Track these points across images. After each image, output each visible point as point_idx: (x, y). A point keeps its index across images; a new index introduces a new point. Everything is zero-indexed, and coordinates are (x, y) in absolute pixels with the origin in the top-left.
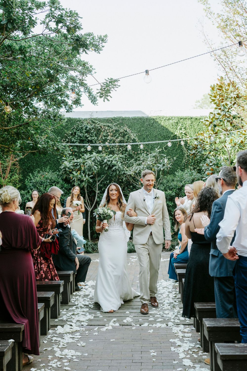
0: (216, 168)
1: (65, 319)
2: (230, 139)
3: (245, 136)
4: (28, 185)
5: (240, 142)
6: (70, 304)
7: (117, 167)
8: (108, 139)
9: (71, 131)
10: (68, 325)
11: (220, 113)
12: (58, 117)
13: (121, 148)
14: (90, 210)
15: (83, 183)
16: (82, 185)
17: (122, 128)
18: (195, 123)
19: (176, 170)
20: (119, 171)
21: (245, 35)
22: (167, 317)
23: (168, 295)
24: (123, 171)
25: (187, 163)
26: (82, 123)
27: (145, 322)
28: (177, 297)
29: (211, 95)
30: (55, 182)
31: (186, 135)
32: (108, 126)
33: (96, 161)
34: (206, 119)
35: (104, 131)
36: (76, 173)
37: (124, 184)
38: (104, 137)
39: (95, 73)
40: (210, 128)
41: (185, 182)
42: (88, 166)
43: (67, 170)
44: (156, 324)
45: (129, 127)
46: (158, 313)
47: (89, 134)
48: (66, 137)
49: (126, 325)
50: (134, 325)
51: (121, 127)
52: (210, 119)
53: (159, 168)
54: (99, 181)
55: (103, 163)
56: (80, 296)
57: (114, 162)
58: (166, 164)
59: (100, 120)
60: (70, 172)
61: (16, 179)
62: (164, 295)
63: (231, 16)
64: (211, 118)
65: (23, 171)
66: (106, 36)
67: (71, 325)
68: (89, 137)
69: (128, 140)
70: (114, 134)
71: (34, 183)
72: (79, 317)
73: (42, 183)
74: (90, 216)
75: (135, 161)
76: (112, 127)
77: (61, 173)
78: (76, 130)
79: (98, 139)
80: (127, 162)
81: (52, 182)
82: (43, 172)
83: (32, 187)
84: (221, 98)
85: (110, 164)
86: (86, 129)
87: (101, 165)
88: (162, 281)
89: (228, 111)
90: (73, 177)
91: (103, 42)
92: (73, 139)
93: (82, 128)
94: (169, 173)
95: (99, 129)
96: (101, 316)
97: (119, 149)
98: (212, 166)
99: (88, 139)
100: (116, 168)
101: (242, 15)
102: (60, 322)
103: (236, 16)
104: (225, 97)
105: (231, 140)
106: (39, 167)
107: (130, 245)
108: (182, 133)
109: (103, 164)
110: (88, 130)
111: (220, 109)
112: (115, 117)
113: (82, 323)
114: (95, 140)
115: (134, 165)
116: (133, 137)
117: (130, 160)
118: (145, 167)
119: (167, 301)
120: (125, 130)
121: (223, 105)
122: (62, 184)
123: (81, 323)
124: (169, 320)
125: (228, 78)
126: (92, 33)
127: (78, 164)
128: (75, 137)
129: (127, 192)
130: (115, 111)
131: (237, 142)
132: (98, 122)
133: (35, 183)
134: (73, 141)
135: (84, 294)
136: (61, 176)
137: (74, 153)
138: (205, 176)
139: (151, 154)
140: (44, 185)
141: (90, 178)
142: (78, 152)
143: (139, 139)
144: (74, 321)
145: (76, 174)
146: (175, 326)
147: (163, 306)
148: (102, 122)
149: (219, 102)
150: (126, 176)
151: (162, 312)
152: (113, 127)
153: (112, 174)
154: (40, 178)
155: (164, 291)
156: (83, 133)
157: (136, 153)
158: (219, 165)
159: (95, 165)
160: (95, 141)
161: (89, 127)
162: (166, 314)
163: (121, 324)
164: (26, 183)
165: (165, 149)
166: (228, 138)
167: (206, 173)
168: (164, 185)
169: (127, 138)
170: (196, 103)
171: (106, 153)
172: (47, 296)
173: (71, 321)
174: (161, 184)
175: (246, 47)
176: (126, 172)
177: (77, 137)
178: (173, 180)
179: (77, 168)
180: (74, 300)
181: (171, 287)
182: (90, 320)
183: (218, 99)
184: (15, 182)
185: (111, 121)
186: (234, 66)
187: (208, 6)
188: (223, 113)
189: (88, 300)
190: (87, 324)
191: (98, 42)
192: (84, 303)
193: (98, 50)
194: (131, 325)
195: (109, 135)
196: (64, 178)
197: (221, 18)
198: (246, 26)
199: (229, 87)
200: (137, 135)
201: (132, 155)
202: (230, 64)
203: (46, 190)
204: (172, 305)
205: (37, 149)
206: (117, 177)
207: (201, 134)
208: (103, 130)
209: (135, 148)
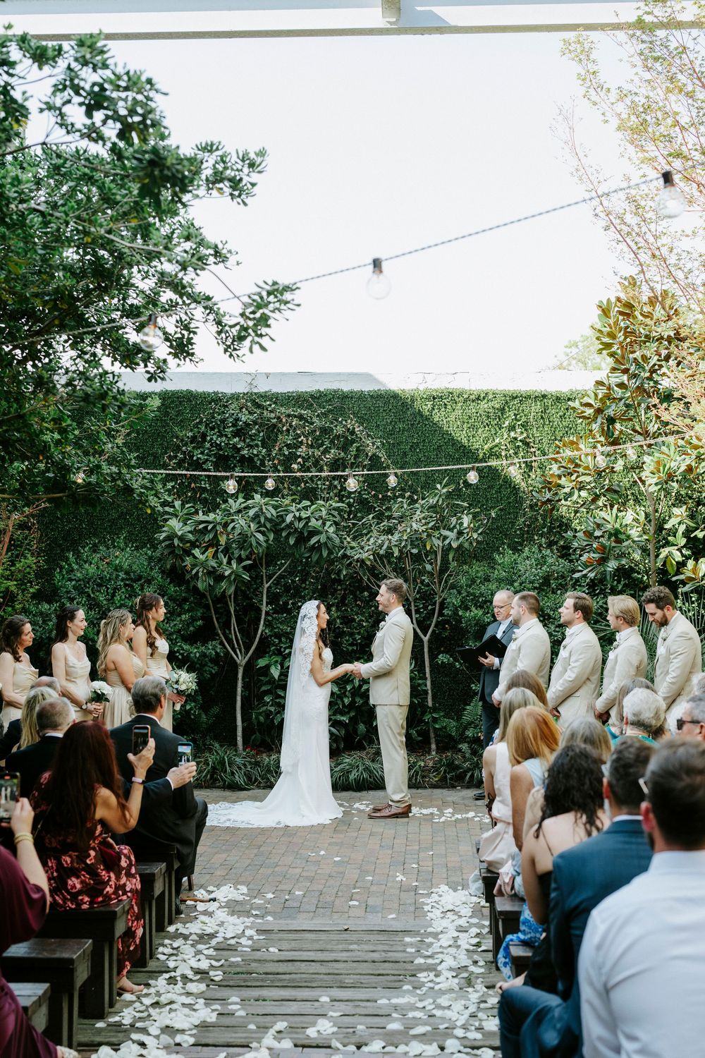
0: (613, 544)
1: (127, 1021)
2: (655, 460)
3: (699, 452)
4: (61, 587)
5: (683, 468)
6: (152, 965)
7: (323, 538)
8: (298, 454)
9: (191, 430)
10: (134, 1042)
11: (626, 382)
12: (115, 398)
13: (336, 483)
14: (244, 662)
15: (224, 584)
16: (220, 589)
17: (341, 422)
18: (553, 412)
19: (498, 548)
20: (328, 549)
21: (697, 156)
22: (443, 1018)
23: (456, 939)
24: (342, 548)
25: (529, 526)
26: (224, 405)
27: (373, 1037)
28: (483, 948)
29: (600, 331)
30: (140, 578)
31: (527, 444)
32: (301, 417)
33: (262, 520)
34: (586, 400)
35: (288, 431)
36: (203, 553)
37: (344, 587)
38: (288, 448)
39: (238, 264)
40: (595, 427)
41: (521, 584)
42: (240, 534)
43: (176, 545)
44: (407, 1045)
45: (361, 420)
46: (417, 1005)
47: (244, 441)
48: (178, 448)
49: (314, 1045)
50: (340, 1046)
51: (337, 420)
52: (596, 399)
53: (447, 542)
54: (269, 577)
55: (284, 525)
56: (186, 937)
57: (313, 523)
58: (468, 530)
59: (277, 399)
60: (184, 550)
61: (28, 570)
62: (445, 940)
63: (657, 97)
64: (600, 396)
65: (49, 545)
66: (261, 153)
67: (143, 1045)
68: (242, 448)
69: (356, 457)
70: (318, 440)
71: (80, 580)
72: (173, 1014)
73: (101, 582)
74: (243, 679)
75: (379, 519)
76: (311, 418)
77: (158, 554)
78: (206, 427)
79: (269, 455)
80: (353, 524)
81: (131, 579)
82: (108, 548)
83: (74, 593)
84: (628, 340)
85: (304, 526)
86: (234, 425)
87: (277, 532)
88: (444, 888)
89: (650, 378)
90: (194, 566)
91: (254, 171)
92: (198, 455)
93: (223, 421)
94: (475, 557)
95: (274, 426)
96: (242, 1013)
97: (331, 484)
98: (601, 540)
99: (242, 453)
100: (319, 541)
101: (690, 95)
102: (110, 1031)
103: (672, 98)
104: (640, 337)
105: (658, 463)
106: (95, 535)
107: (358, 766)
108: (516, 439)
109: (283, 529)
110: (242, 429)
111: (626, 371)
112: (322, 390)
113: (178, 1039)
114: (260, 457)
115: (375, 533)
116: (371, 450)
117: (363, 518)
118: (405, 538)
119: (450, 962)
120: (349, 429)
121: (635, 359)
122: (161, 586)
123: (173, 1039)
124: (448, 1032)
125: (646, 281)
126: (220, 143)
127: (209, 528)
128: (203, 448)
129: (352, 610)
130: (321, 371)
131: (676, 468)
132: (270, 405)
133: (83, 580)
134: (198, 458)
135: (200, 932)
136: (160, 560)
137: (200, 495)
138: (580, 568)
139: (423, 499)
140: (108, 588)
141: (244, 568)
142: (211, 492)
143: (389, 457)
144: (154, 1030)
145: (202, 557)
146: (467, 1054)
147: (437, 980)
148: (282, 406)
149: (622, 350)
150: (351, 563)
151: (431, 1001)
152: (315, 419)
153: (310, 557)
154: (98, 568)
155: (445, 923)
156: (226, 436)
157: (380, 496)
158: (620, 536)
159: (259, 532)
160: (261, 460)
161: (244, 419)
162: (444, 1008)
163: (300, 1042)
164: (56, 582)
165: (465, 486)
166: (650, 458)
167: (584, 558)
168: (459, 593)
169: (355, 453)
170: (568, 350)
171: (294, 494)
172: (66, 955)
173: (144, 1031)
174: (453, 587)
175: (701, 192)
176: (348, 552)
177: (208, 449)
178: (487, 579)
179: (206, 539)
180: (168, 951)
181: (466, 911)
182: (204, 1026)
183: (621, 343)
184: (24, 576)
185: (307, 401)
186: (664, 245)
187: (592, 67)
188: (633, 384)
189: (211, 952)
190: (192, 1041)
191: (238, 170)
192: (195, 965)
193: (240, 196)
194: (329, 1047)
195: (301, 443)
196: (168, 567)
197: (628, 101)
198: (702, 129)
199: (654, 307)
200: (383, 444)
201: (370, 502)
202: (651, 240)
203: (112, 603)
204: (465, 975)
205: (66, 488)
206: (325, 566)
207: (572, 443)
208: (285, 428)
209: (378, 482)
